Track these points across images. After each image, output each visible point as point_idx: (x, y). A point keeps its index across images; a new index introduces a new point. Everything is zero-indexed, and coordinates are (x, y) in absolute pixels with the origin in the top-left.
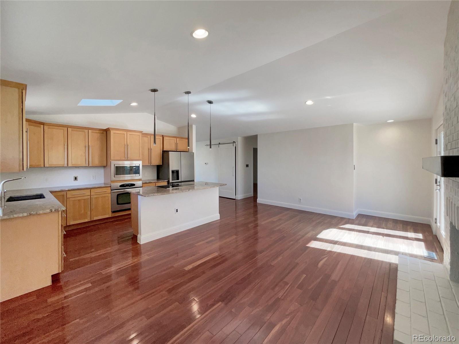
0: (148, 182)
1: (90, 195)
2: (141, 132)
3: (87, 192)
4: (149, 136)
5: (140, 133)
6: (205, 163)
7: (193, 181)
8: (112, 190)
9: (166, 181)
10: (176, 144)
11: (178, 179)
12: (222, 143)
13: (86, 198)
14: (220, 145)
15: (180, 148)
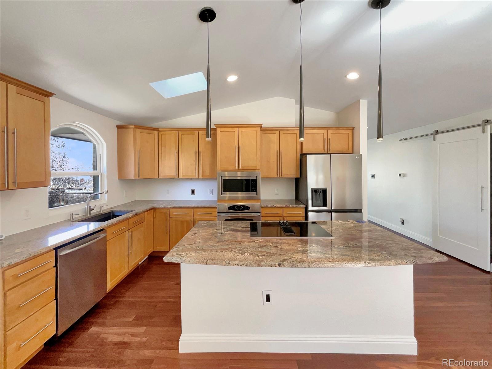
0: (270, 206)
1: (193, 217)
2: (260, 126)
3: (190, 212)
4: (277, 132)
5: (258, 127)
6: (400, 175)
7: (360, 211)
8: (219, 213)
9: (302, 206)
10: (327, 141)
11: (325, 205)
12: (442, 130)
13: (188, 219)
14: (438, 136)
15: (334, 147)
